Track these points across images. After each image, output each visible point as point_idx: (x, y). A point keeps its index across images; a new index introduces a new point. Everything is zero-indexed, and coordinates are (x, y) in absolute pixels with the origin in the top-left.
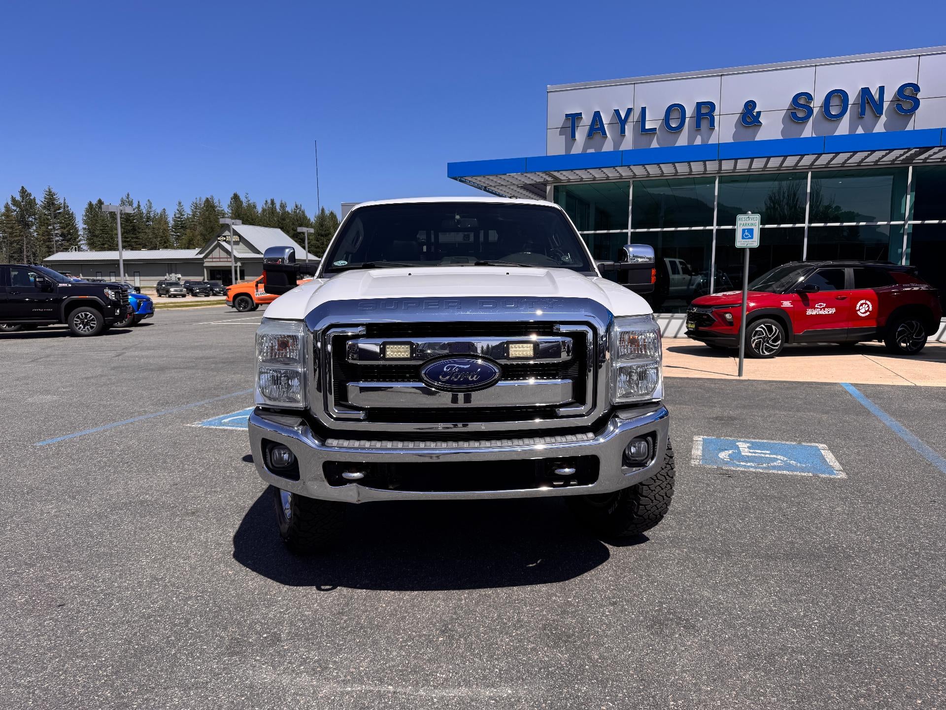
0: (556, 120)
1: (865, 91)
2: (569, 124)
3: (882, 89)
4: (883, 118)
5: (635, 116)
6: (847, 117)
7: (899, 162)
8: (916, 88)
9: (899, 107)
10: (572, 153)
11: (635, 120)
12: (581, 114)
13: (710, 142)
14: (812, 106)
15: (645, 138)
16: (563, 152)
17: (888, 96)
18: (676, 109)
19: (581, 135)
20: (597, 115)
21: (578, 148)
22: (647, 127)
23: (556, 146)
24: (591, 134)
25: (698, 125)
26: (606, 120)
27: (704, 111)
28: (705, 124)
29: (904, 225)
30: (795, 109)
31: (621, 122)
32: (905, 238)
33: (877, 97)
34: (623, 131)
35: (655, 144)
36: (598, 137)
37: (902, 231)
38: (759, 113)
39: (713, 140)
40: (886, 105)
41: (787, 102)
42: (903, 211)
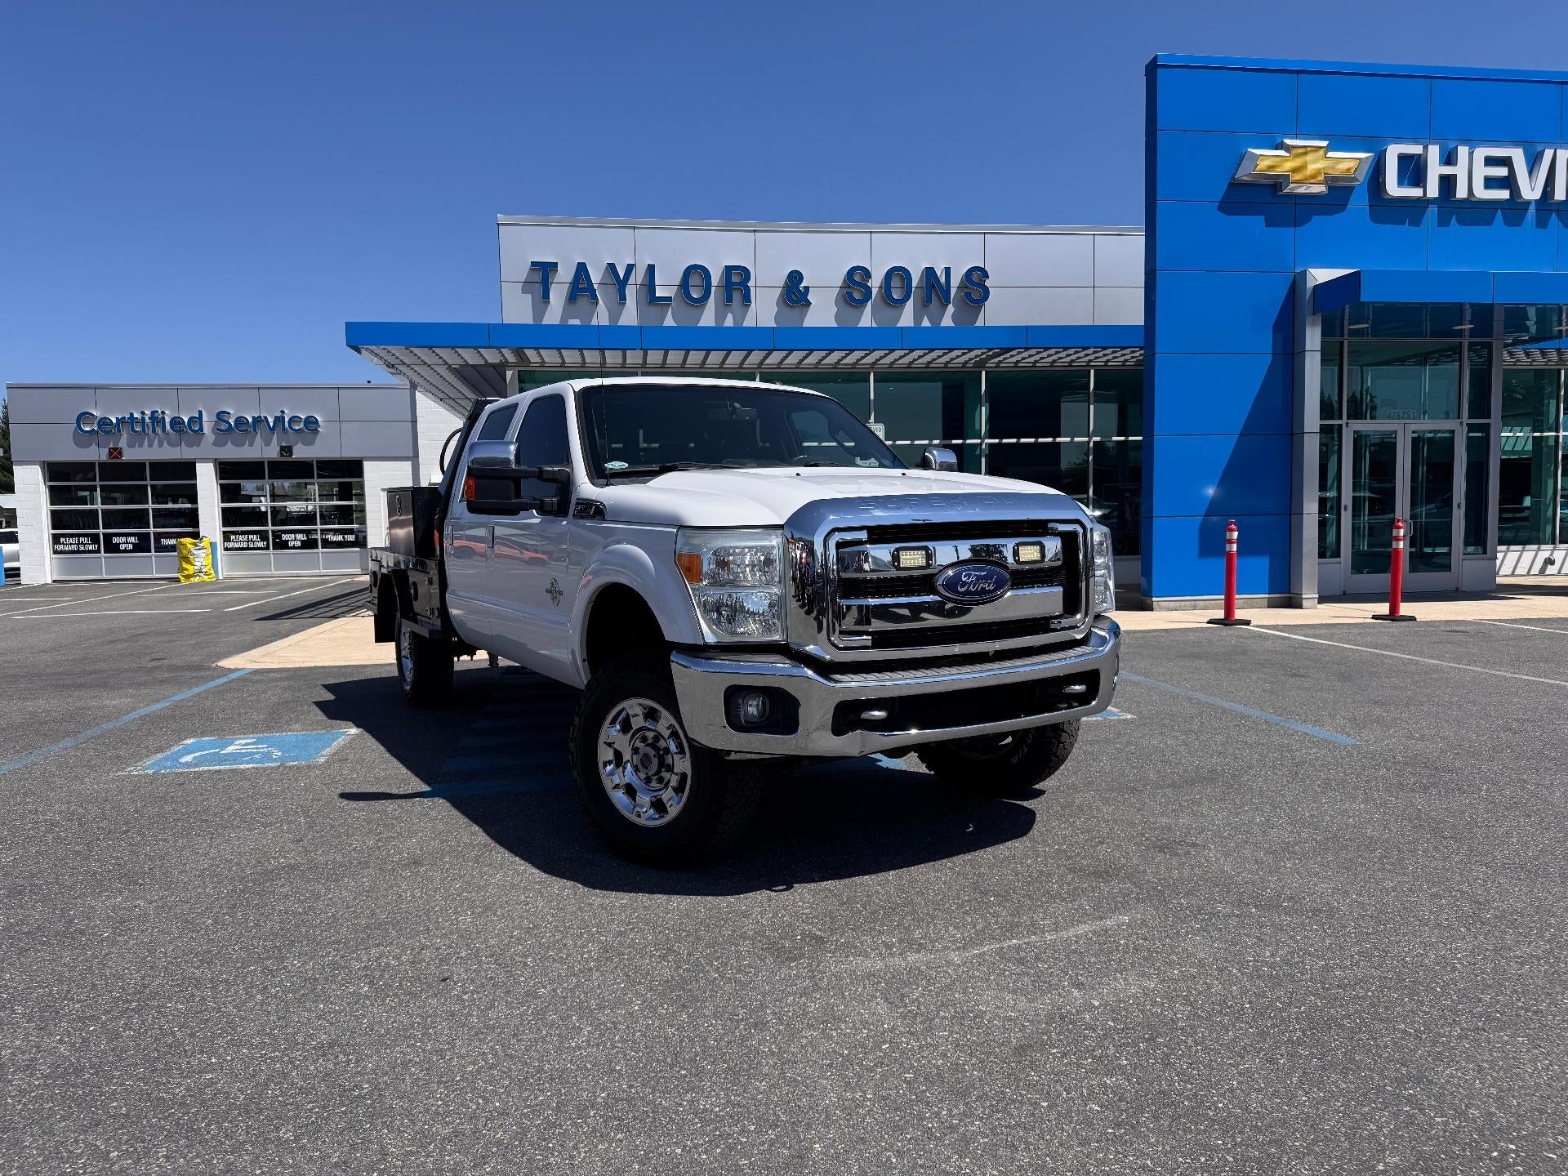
0: (515, 268)
1: (930, 272)
2: (538, 277)
3: (948, 270)
4: (951, 309)
5: (638, 276)
6: (910, 304)
7: (971, 365)
8: (985, 275)
9: (968, 295)
10: (545, 322)
11: (639, 282)
12: (556, 264)
13: (745, 324)
14: (869, 284)
15: (654, 311)
16: (530, 321)
17: (955, 282)
18: (696, 272)
19: (558, 295)
20: (582, 269)
21: (554, 314)
22: (658, 294)
23: (517, 310)
24: (572, 297)
25: (730, 299)
26: (596, 277)
27: (735, 279)
28: (737, 297)
29: (981, 444)
30: (849, 287)
31: (618, 281)
32: (983, 460)
33: (943, 280)
34: (623, 298)
35: (669, 321)
36: (583, 302)
37: (978, 452)
38: (807, 289)
39: (749, 322)
40: (953, 291)
41: (839, 279)
42: (977, 427)
